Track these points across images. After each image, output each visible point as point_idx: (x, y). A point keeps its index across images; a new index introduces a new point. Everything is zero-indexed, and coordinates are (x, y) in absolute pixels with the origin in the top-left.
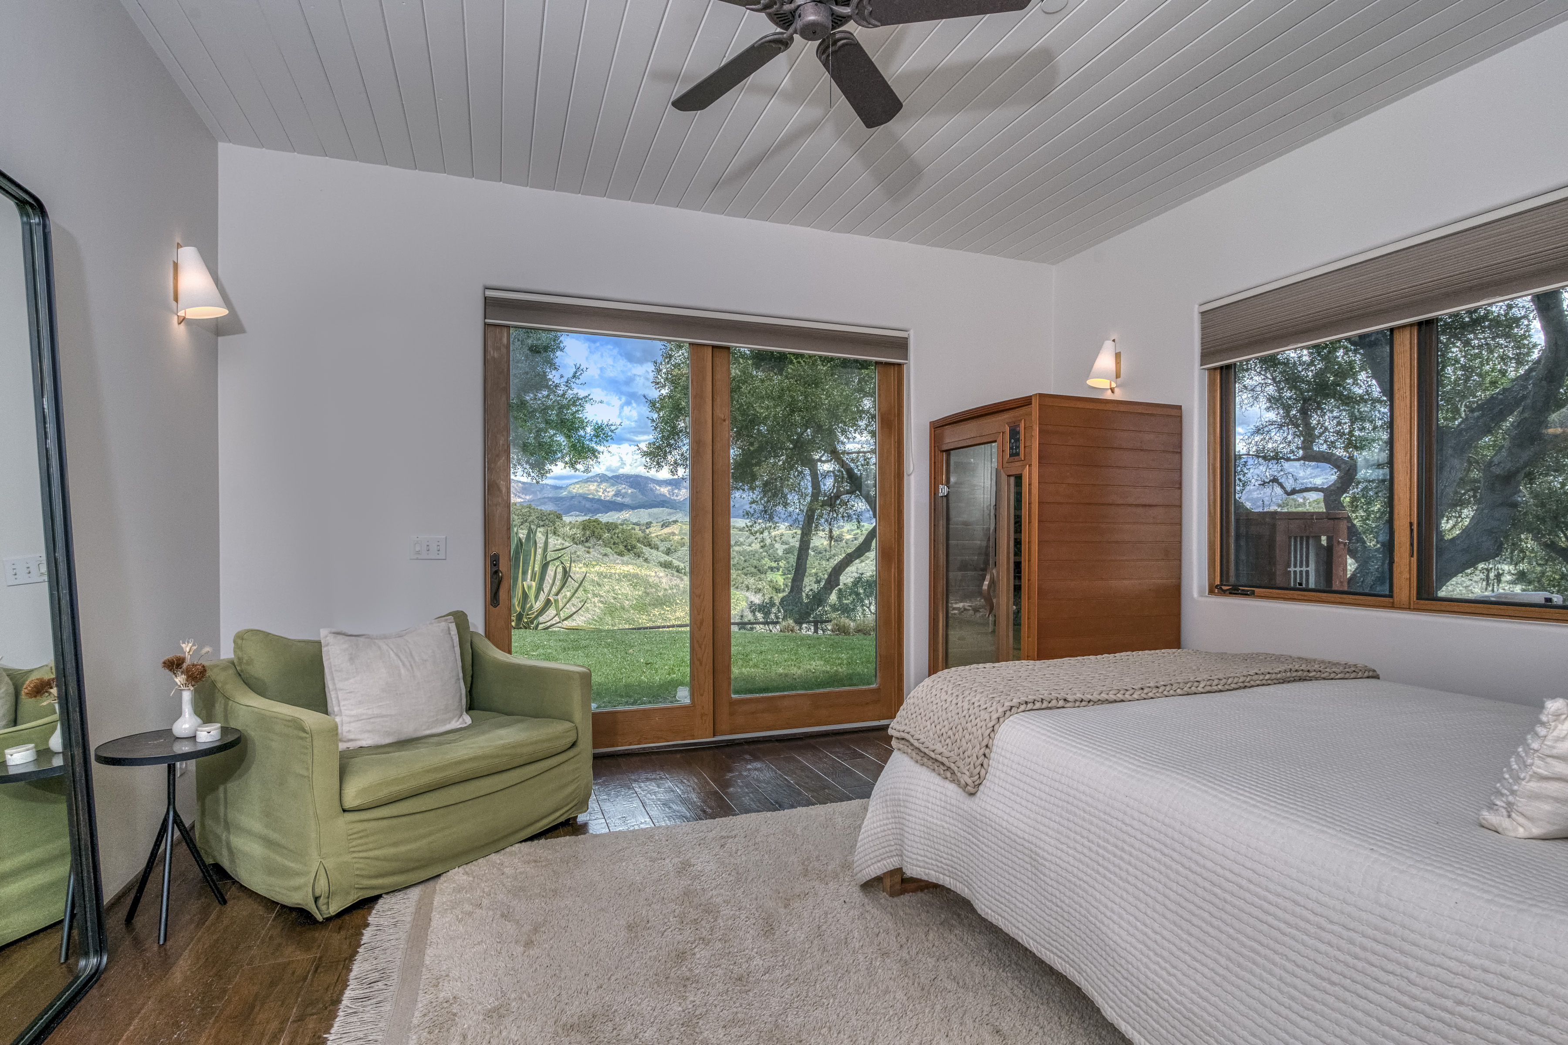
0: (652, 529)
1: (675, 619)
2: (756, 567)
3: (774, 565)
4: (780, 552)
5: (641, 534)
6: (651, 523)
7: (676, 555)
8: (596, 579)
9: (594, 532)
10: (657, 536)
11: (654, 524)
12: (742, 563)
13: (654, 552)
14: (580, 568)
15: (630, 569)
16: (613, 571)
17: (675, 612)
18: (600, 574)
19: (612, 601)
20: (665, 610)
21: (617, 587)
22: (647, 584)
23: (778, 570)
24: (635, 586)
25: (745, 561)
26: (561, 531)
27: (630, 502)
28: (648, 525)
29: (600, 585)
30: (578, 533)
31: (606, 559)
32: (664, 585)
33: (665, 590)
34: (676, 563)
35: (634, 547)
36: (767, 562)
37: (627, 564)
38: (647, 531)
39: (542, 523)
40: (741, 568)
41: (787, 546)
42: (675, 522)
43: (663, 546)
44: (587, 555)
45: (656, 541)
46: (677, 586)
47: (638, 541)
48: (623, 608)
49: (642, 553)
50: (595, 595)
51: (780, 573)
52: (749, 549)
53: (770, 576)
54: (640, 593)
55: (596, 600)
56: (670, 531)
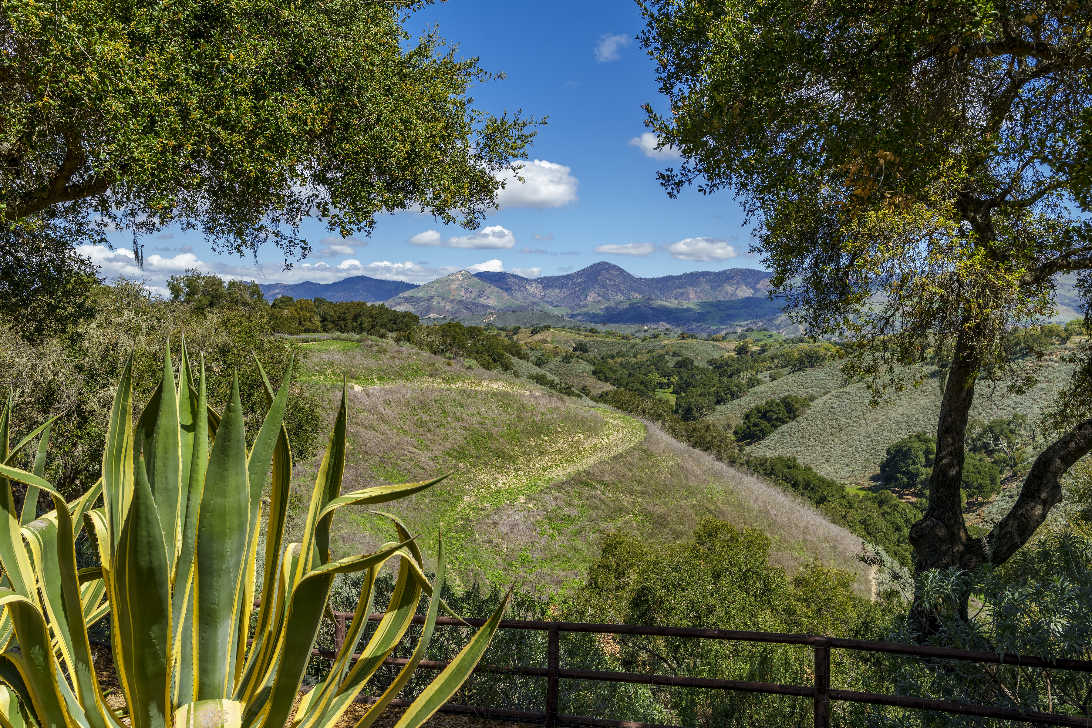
0: (519, 336)
1: (555, 452)
2: (642, 383)
3: (664, 380)
4: (671, 365)
5: (507, 341)
6: (519, 328)
7: (547, 367)
8: (458, 398)
9: (455, 338)
10: (526, 344)
11: (523, 330)
12: (626, 377)
13: (524, 363)
14: (439, 384)
15: (498, 386)
16: (478, 388)
17: (555, 442)
18: (462, 392)
19: (477, 426)
20: (543, 440)
21: (483, 409)
22: (521, 407)
23: (669, 387)
24: (505, 408)
25: (629, 375)
26: (418, 337)
27: (495, 303)
28: (516, 330)
29: (462, 406)
30: (436, 339)
31: (470, 373)
32: (541, 409)
33: (543, 414)
34: (550, 377)
35: (501, 357)
36: (655, 377)
37: (496, 380)
38: (515, 337)
39: (395, 327)
40: (625, 383)
41: (679, 359)
42: (547, 327)
43: (533, 356)
44: (448, 368)
45: (525, 350)
46: (557, 409)
47: (506, 350)
48: (491, 436)
49: (511, 364)
50: (458, 419)
51: (671, 390)
52: (634, 360)
53: (660, 393)
54: (513, 417)
55: (458, 424)
56: (541, 338)
